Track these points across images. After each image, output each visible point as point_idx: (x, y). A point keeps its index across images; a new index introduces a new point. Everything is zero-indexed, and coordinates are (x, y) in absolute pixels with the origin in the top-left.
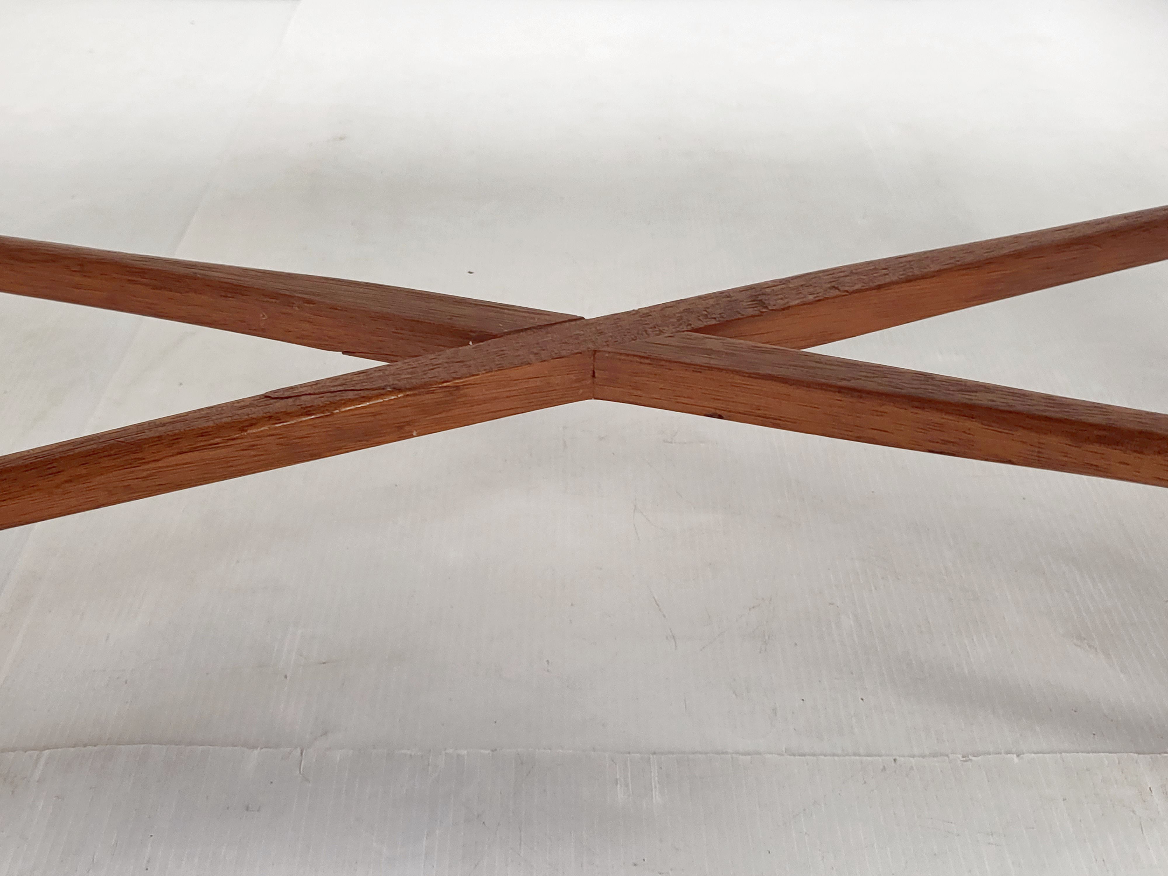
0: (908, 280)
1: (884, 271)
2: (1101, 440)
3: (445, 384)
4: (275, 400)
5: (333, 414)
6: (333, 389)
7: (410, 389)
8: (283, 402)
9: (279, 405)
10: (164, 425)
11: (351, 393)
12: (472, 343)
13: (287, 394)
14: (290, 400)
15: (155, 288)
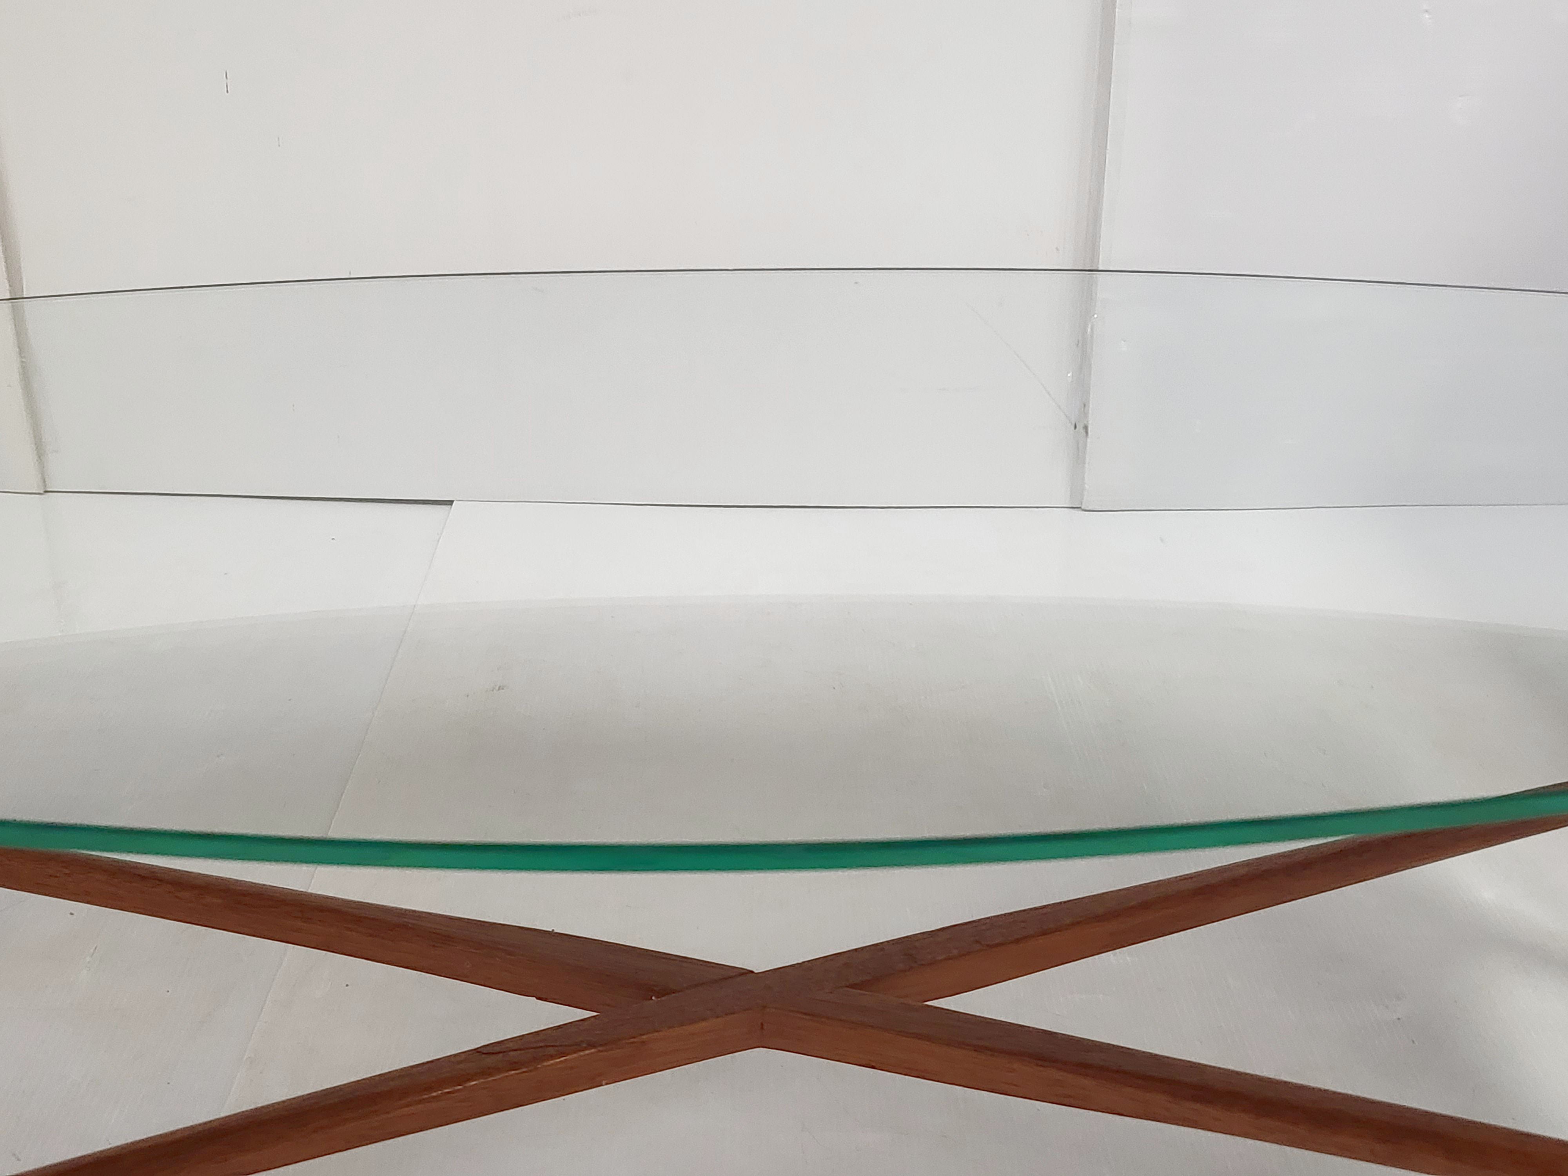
0: (1044, 933)
1: (1023, 925)
2: (1196, 1099)
3: (632, 1040)
4: (486, 1056)
5: (536, 1069)
6: (535, 1045)
7: (601, 1045)
8: (493, 1057)
9: (490, 1061)
10: (393, 1079)
11: (551, 1049)
12: (655, 997)
13: (497, 1049)
14: (501, 1055)
15: (371, 935)
